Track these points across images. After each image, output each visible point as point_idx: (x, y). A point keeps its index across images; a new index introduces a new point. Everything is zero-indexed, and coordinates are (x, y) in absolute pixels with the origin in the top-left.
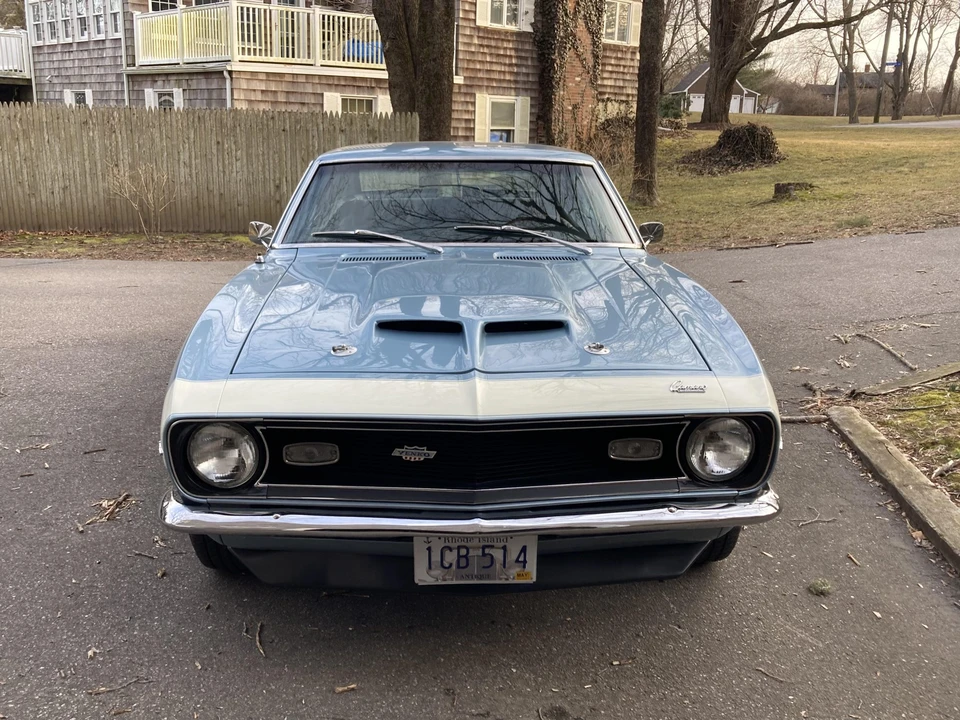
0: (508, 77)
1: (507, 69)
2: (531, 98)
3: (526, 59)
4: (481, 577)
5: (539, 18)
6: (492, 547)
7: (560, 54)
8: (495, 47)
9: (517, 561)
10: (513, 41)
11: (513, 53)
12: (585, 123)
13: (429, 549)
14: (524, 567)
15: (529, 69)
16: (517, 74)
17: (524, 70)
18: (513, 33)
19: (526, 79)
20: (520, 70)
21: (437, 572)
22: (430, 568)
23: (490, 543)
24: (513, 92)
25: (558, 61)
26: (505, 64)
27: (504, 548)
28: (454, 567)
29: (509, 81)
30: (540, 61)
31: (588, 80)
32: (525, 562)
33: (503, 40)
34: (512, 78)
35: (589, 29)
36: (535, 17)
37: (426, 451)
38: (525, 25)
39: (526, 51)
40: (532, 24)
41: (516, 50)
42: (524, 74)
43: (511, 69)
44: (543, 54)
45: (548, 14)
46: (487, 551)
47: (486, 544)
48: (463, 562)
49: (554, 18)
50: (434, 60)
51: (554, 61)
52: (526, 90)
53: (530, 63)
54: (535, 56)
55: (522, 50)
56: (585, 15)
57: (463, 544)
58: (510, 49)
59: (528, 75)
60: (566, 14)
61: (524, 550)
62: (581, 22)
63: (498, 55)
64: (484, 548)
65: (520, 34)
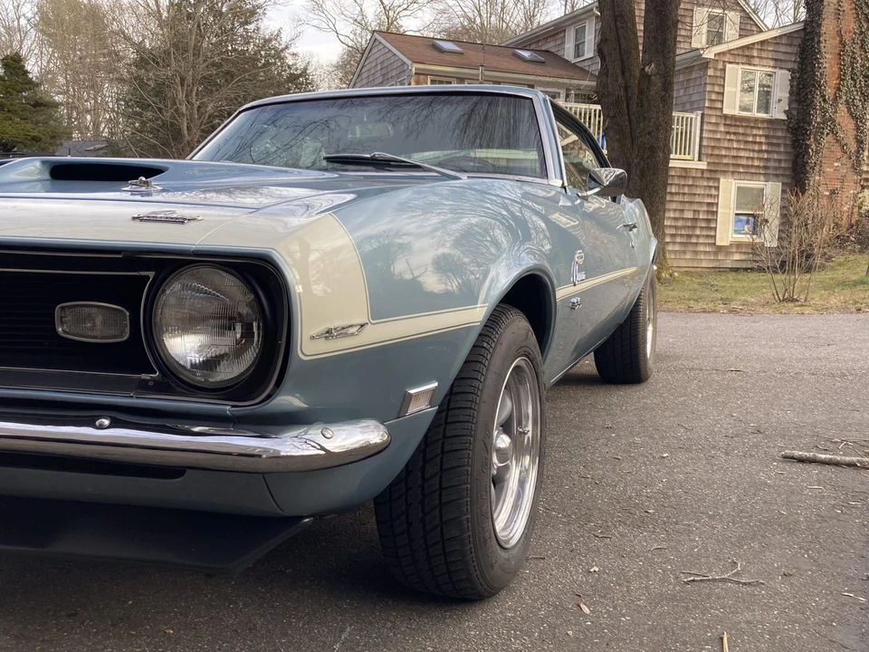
0: (756, 163)
1: (756, 155)
2: (783, 184)
3: (778, 145)
5: (794, 105)
7: (815, 139)
8: (743, 134)
10: (764, 128)
11: (763, 140)
12: (845, 209)
15: (782, 156)
16: (767, 160)
17: (775, 156)
18: (763, 121)
19: (777, 165)
20: (771, 156)
24: (762, 178)
25: (813, 146)
26: (754, 151)
29: (758, 167)
30: (794, 147)
31: (849, 165)
33: (752, 127)
34: (762, 164)
35: (851, 114)
36: (789, 105)
38: (778, 112)
39: (778, 138)
40: (785, 112)
41: (767, 137)
42: (775, 160)
43: (761, 156)
44: (798, 141)
45: (804, 101)
49: (811, 105)
50: (650, 133)
51: (808, 146)
52: (777, 175)
53: (782, 149)
54: (788, 142)
55: (773, 137)
56: (847, 101)
58: (760, 136)
59: (780, 161)
60: (824, 100)
62: (842, 108)
63: (746, 142)
65: (771, 121)
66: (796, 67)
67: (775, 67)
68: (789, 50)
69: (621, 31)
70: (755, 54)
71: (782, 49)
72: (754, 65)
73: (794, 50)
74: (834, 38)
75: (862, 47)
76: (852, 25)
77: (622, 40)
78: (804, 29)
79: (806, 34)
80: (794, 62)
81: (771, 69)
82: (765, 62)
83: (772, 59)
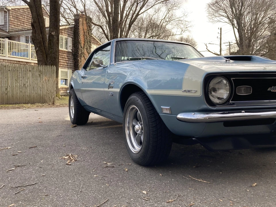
0: (65, 64)
1: (65, 62)
2: (72, 70)
3: (70, 59)
5: (73, 48)
7: (80, 58)
8: (61, 55)
10: (66, 54)
11: (66, 57)
15: (71, 62)
16: (68, 63)
17: (70, 62)
18: (66, 52)
19: (70, 65)
20: (68, 62)
24: (67, 68)
25: (80, 60)
26: (64, 60)
29: (66, 65)
30: (74, 60)
33: (64, 53)
34: (67, 64)
35: (87, 52)
36: (72, 47)
38: (70, 50)
39: (70, 57)
40: (71, 50)
41: (67, 56)
42: (70, 63)
43: (66, 62)
44: (75, 58)
45: (76, 47)
49: (78, 48)
51: (78, 60)
52: (70, 68)
53: (71, 60)
54: (73, 58)
55: (69, 57)
56: (86, 48)
58: (66, 56)
59: (71, 64)
60: (81, 47)
62: (85, 50)
63: (63, 57)
65: (68, 52)
66: (73, 37)
67: (68, 37)
68: (71, 32)
69: (40, 20)
70: (63, 32)
71: (69, 31)
72: (63, 35)
73: (72, 32)
74: (82, 31)
75: (88, 34)
76: (86, 28)
77: (40, 23)
78: (74, 27)
79: (75, 28)
80: (73, 36)
81: (67, 37)
82: (66, 35)
83: (67, 34)
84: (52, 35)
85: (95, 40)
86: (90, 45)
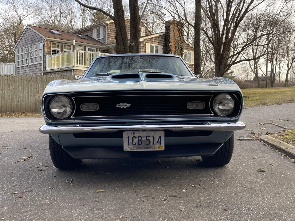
4: (146, 148)
6: (149, 136)
9: (158, 142)
13: (128, 137)
14: (160, 144)
21: (131, 146)
22: (129, 145)
23: (149, 135)
27: (153, 137)
28: (137, 144)
32: (160, 142)
37: (127, 104)
46: (148, 138)
47: (147, 135)
48: (140, 143)
57: (140, 135)
61: (160, 137)
64: (147, 137)
66: (164, 45)
67: (158, 45)
68: (162, 40)
69: (122, 32)
70: (153, 41)
71: (160, 39)
72: (153, 44)
73: (163, 40)
74: (173, 37)
75: (180, 40)
76: (177, 34)
77: (123, 35)
78: (165, 34)
79: (166, 36)
80: (163, 43)
81: (157, 45)
82: (156, 43)
83: (158, 42)
84: (132, 46)
85: (188, 46)
86: (182, 51)
